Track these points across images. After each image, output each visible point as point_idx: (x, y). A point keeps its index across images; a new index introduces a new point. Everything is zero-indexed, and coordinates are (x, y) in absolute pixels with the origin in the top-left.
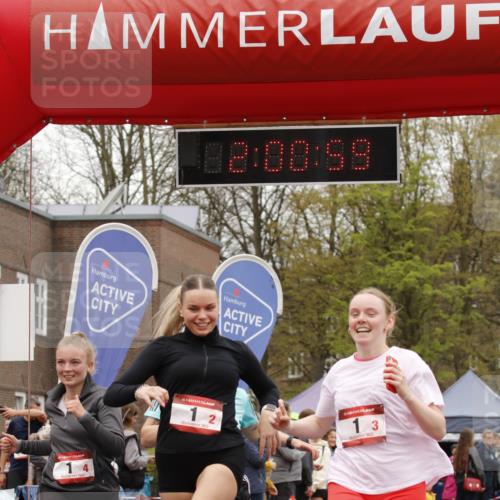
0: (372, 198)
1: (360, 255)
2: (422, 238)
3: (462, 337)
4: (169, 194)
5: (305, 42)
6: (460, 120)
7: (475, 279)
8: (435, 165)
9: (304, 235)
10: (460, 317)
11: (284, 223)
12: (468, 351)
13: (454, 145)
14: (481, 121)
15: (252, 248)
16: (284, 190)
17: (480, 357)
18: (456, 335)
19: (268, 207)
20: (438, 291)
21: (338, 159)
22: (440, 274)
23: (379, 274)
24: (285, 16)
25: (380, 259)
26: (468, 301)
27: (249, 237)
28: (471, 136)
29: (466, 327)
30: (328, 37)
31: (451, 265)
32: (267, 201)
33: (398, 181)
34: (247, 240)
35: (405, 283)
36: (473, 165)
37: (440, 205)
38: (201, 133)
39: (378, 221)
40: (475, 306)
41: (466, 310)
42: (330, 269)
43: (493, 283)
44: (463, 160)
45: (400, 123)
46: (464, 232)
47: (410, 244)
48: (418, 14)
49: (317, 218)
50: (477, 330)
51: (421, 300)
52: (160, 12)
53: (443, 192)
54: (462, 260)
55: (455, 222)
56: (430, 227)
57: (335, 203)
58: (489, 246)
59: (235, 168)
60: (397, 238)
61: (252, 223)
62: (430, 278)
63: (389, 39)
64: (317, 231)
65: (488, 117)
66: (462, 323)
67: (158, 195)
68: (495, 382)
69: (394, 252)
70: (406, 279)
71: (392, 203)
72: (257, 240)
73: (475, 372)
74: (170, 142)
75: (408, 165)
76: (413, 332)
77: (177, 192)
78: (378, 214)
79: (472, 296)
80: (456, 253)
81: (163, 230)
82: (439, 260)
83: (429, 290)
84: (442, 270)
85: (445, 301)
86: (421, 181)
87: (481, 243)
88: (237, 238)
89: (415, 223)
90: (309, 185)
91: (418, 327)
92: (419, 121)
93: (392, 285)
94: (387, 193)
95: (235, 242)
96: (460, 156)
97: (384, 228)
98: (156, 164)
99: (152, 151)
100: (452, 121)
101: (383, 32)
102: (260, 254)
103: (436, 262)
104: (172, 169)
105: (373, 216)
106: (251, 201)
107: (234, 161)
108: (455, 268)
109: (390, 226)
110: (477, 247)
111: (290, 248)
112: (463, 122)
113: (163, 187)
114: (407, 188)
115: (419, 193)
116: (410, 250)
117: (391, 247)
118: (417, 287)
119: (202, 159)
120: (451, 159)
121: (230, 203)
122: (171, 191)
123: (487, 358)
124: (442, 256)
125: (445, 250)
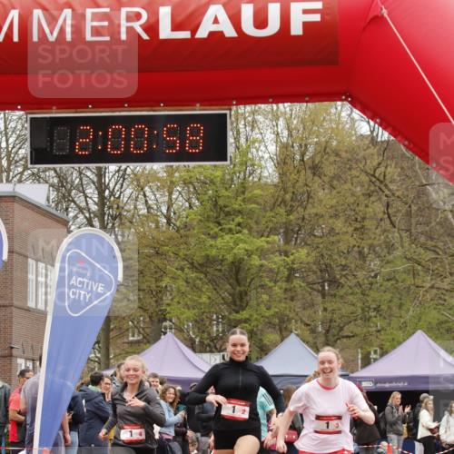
0: (205, 177)
1: (194, 229)
2: (250, 214)
3: (286, 303)
4: (22, 173)
5: (145, 37)
6: (285, 107)
7: (298, 251)
8: (262, 148)
9: (144, 211)
10: (284, 285)
11: (125, 199)
12: (291, 316)
13: (279, 131)
14: (304, 108)
15: (96, 222)
16: (126, 169)
17: (302, 321)
18: (280, 302)
19: (111, 186)
20: (264, 262)
21: (174, 142)
22: (266, 246)
23: (211, 246)
24: (128, 12)
25: (211, 232)
26: (292, 271)
27: (94, 212)
28: (295, 122)
29: (289, 294)
30: (165, 32)
31: (276, 238)
32: (110, 180)
33: (228, 162)
34: (92, 215)
35: (235, 254)
36: (296, 148)
37: (266, 184)
38: (51, 118)
39: (210, 198)
40: (297, 275)
41: (289, 279)
42: (167, 241)
43: (313, 254)
44: (287, 143)
45: (230, 110)
46: (288, 208)
47: (239, 219)
48: (247, 12)
49: (155, 195)
50: (300, 297)
51: (249, 269)
52: (14, 8)
53: (269, 172)
54: (286, 233)
55: (280, 199)
56: (258, 204)
57: (172, 182)
58: (310, 221)
59: (81, 149)
60: (228, 214)
61: (96, 200)
62: (257, 249)
63: (221, 33)
64: (155, 207)
65: (310, 104)
66: (286, 290)
67: (11, 173)
68: (315, 343)
69: (224, 226)
70: (235, 251)
71: (223, 182)
72: (101, 215)
73: (297, 335)
74: (23, 126)
75: (237, 148)
76: (241, 299)
77: (30, 172)
78: (210, 192)
79: (295, 266)
80: (280, 228)
81: (16, 206)
82: (266, 234)
83: (256, 261)
84: (267, 242)
85: (271, 270)
86: (249, 163)
87: (303, 219)
88: (83, 213)
89: (243, 200)
90: (148, 166)
91: (246, 294)
92: (248, 108)
93: (223, 256)
94: (219, 173)
95: (81, 216)
96: (285, 140)
97: (216, 204)
98: (11, 146)
99: (6, 134)
100: (278, 108)
101: (215, 28)
102: (103, 227)
103: (262, 236)
104: (25, 151)
105: (206, 194)
106: (95, 180)
107: (80, 143)
108: (280, 240)
109: (221, 203)
110: (300, 221)
111: (131, 222)
112: (288, 109)
113: (16, 167)
114: (237, 168)
115: (247, 173)
116: (239, 224)
117: (222, 222)
118: (246, 257)
119: (52, 142)
120: (276, 142)
121: (77, 181)
122: (24, 171)
123: (308, 322)
124: (268, 229)
125: (271, 225)
